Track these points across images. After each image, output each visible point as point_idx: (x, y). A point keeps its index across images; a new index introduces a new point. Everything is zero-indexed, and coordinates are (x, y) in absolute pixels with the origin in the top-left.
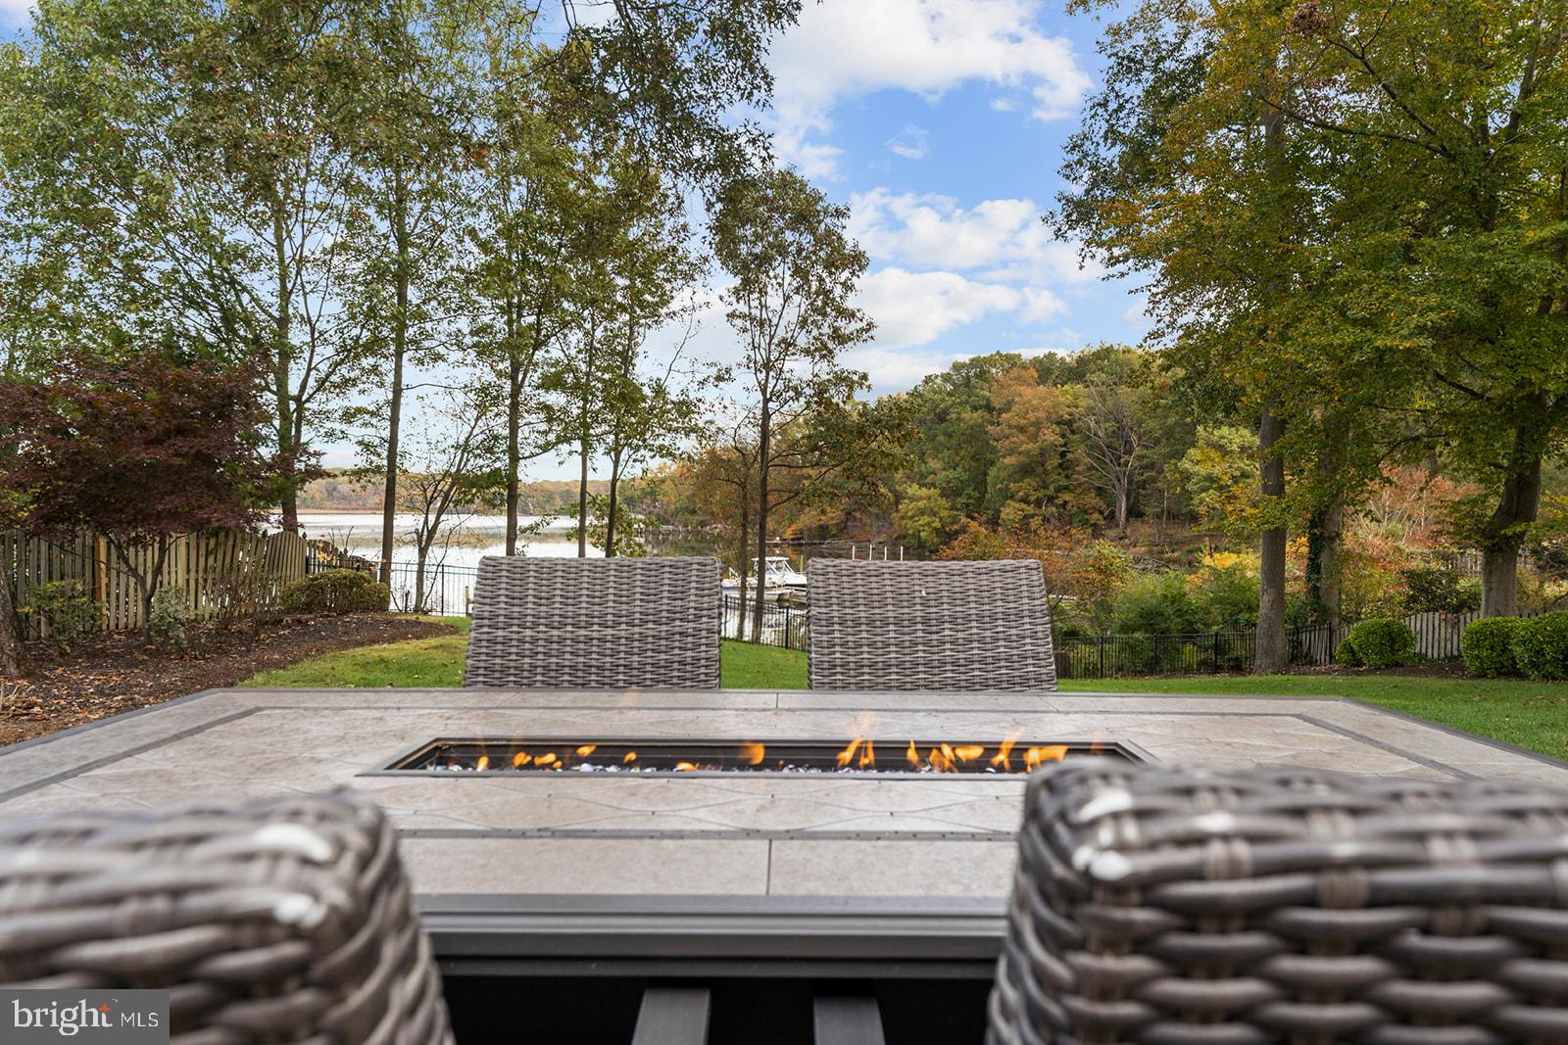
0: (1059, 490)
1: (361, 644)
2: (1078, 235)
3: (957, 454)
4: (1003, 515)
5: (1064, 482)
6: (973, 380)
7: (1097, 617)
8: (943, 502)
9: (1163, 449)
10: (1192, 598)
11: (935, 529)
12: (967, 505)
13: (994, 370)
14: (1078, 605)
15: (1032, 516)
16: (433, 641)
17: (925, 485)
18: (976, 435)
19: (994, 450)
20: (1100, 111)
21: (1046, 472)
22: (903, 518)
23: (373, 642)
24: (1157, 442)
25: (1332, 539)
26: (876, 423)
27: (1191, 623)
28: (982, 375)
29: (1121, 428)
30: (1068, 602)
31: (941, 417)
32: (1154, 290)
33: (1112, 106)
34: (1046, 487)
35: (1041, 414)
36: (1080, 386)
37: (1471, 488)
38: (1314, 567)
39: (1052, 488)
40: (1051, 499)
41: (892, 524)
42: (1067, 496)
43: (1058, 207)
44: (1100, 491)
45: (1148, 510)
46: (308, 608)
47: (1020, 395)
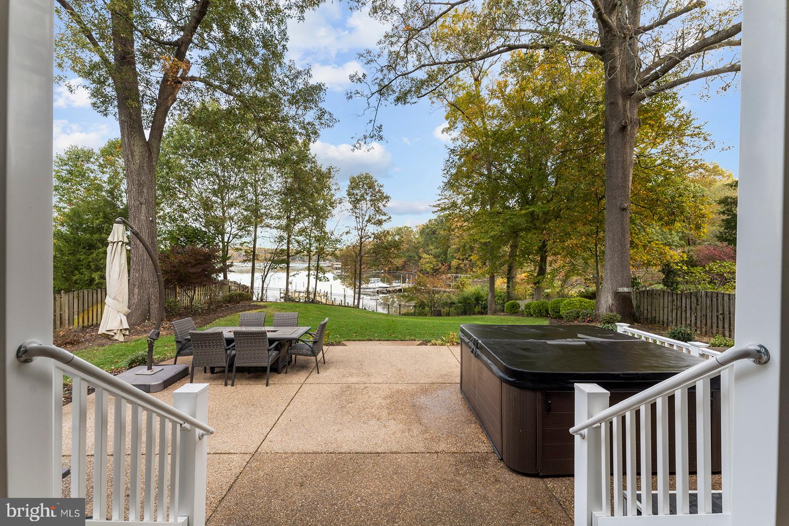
0: (469, 256)
1: (241, 311)
3: (439, 244)
4: (452, 264)
5: (471, 253)
6: (444, 221)
8: (434, 259)
11: (432, 268)
12: (442, 260)
15: (461, 264)
16: (259, 310)
17: (428, 254)
18: (444, 238)
19: (450, 243)
21: (465, 250)
23: (244, 311)
25: (513, 278)
34: (465, 255)
38: (508, 286)
40: (467, 259)
41: (419, 266)
46: (229, 302)
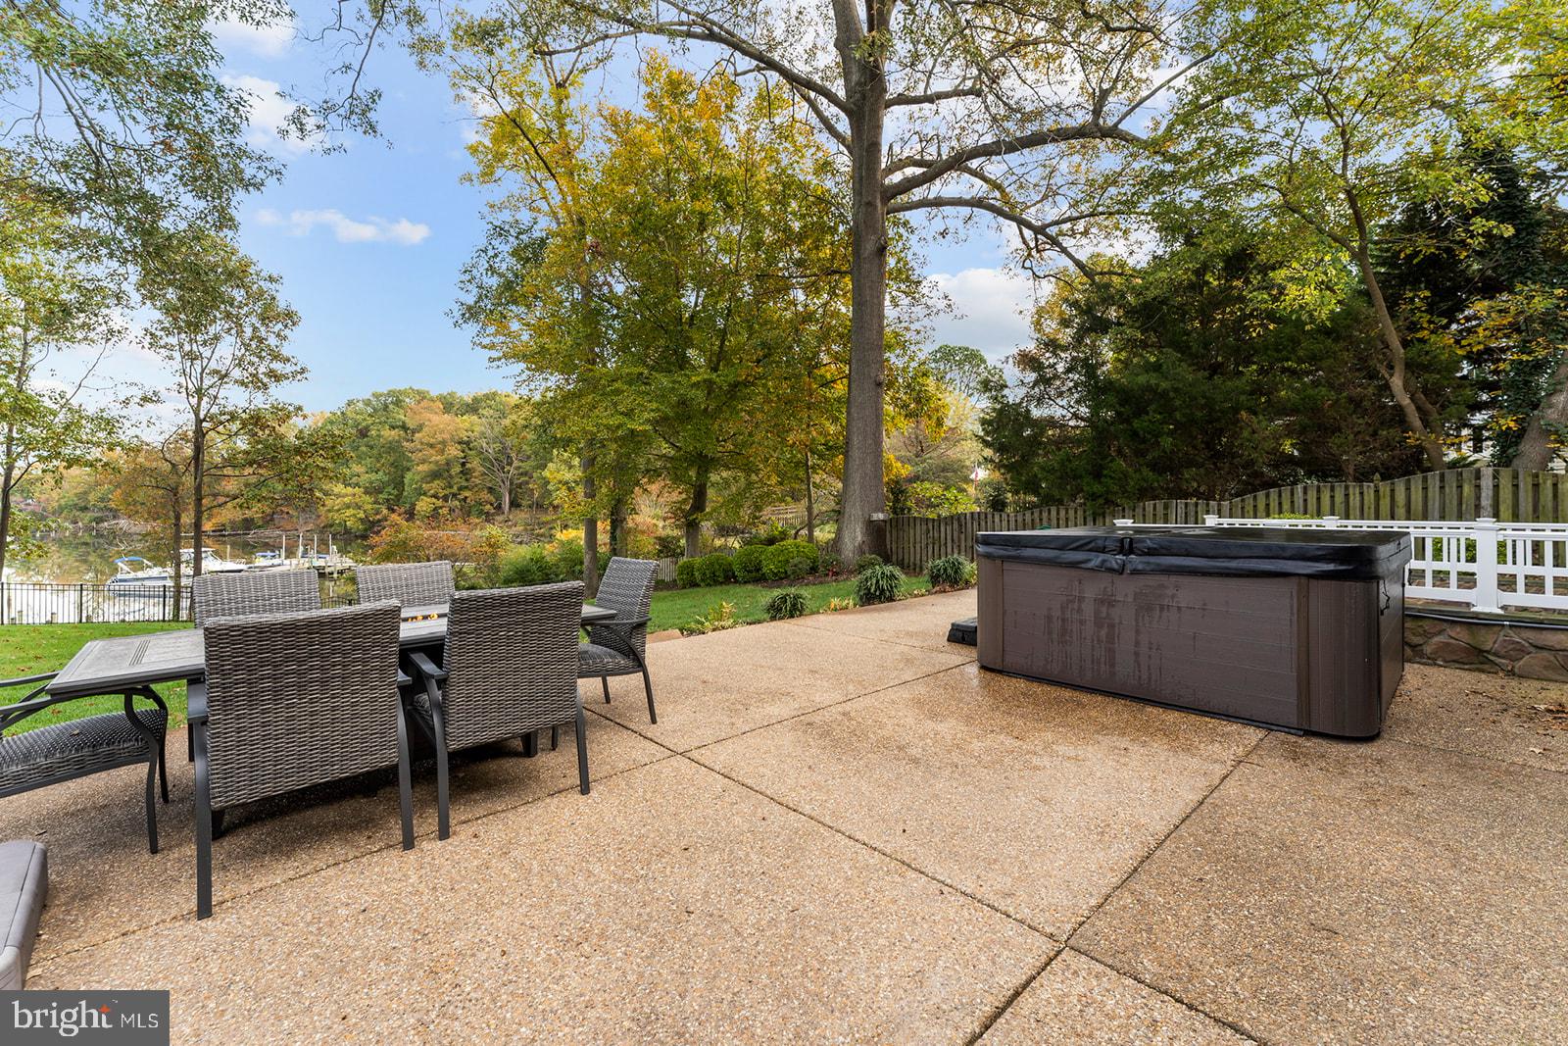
0: (460, 489)
2: (472, 328)
3: (378, 462)
4: (417, 508)
5: (465, 484)
6: (391, 406)
7: (489, 577)
8: (367, 498)
9: (532, 463)
10: (548, 559)
11: (360, 519)
12: (388, 500)
13: (407, 400)
14: (476, 569)
15: (441, 508)
17: (350, 485)
18: (393, 448)
19: (409, 460)
20: (483, 255)
21: (451, 477)
22: (329, 511)
24: (529, 457)
25: (622, 521)
26: (312, 445)
27: (547, 575)
28: (398, 403)
29: (505, 448)
30: (468, 567)
31: (363, 433)
32: (518, 379)
33: (491, 253)
34: (451, 487)
35: (446, 436)
36: (475, 417)
37: (675, 496)
38: (613, 538)
39: (455, 488)
40: (455, 495)
41: (319, 516)
42: (467, 493)
43: (456, 307)
44: (491, 490)
45: (524, 503)
47: (430, 420)
